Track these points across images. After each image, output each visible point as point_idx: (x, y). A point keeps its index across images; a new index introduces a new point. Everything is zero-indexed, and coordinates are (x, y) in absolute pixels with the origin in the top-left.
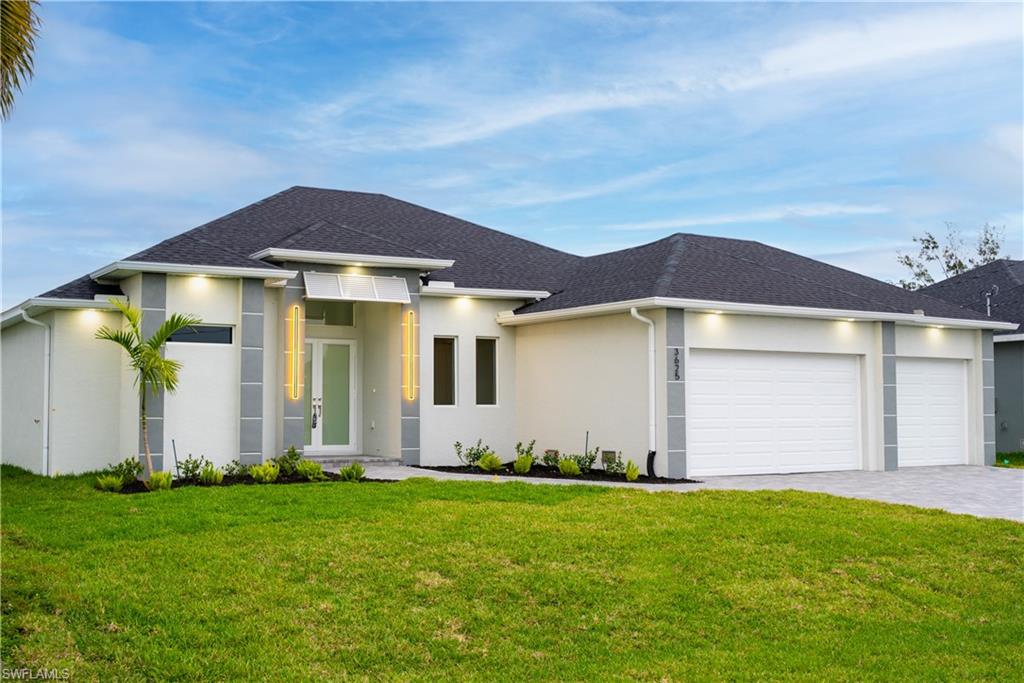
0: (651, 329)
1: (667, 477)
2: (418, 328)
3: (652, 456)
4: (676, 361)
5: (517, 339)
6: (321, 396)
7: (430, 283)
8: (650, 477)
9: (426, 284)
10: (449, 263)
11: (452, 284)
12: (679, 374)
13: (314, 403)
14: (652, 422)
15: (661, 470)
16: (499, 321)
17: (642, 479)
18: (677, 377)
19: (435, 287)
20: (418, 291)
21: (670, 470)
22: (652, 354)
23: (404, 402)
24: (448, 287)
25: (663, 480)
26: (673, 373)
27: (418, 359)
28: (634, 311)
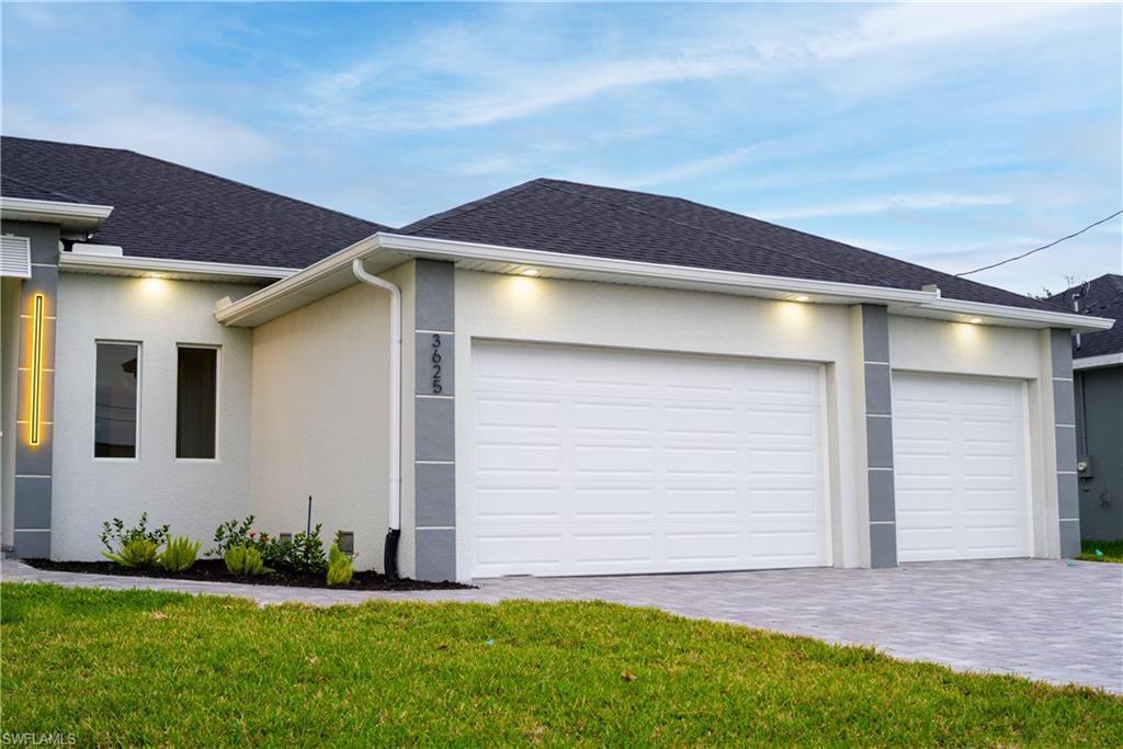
0: (395, 300)
1: (413, 577)
2: (53, 326)
3: (393, 538)
4: (436, 358)
5: (256, 349)
7: (75, 246)
8: (389, 578)
9: (68, 248)
10: (105, 211)
11: (120, 249)
12: (443, 382)
14: (394, 474)
15: (407, 568)
16: (221, 316)
17: (364, 580)
18: (437, 387)
19: (85, 254)
20: (56, 259)
21: (417, 575)
22: (395, 346)
23: (22, 449)
24: (110, 255)
25: (408, 585)
26: (429, 381)
27: (51, 378)
28: (358, 268)
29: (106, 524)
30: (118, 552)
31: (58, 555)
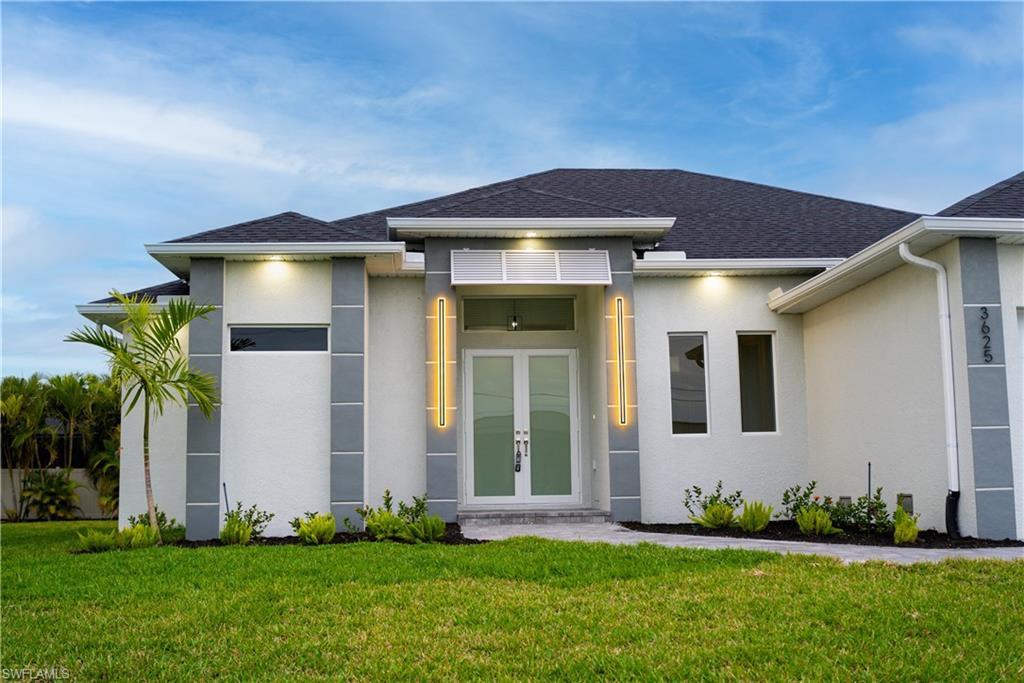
0: (941, 278)
1: (975, 536)
2: (632, 323)
3: (954, 499)
4: (985, 329)
5: (805, 332)
6: (527, 429)
7: (646, 254)
8: (950, 536)
9: (640, 255)
10: (668, 222)
11: (683, 254)
12: (992, 352)
13: (517, 438)
14: (951, 440)
15: (969, 526)
16: (773, 306)
17: (928, 539)
18: (988, 356)
19: (654, 260)
20: (631, 266)
21: (979, 533)
22: (944, 321)
23: (612, 428)
24: (676, 259)
25: (970, 543)
26: (979, 351)
27: (634, 368)
28: (904, 251)
29: (687, 491)
30: (699, 516)
31: (647, 518)
